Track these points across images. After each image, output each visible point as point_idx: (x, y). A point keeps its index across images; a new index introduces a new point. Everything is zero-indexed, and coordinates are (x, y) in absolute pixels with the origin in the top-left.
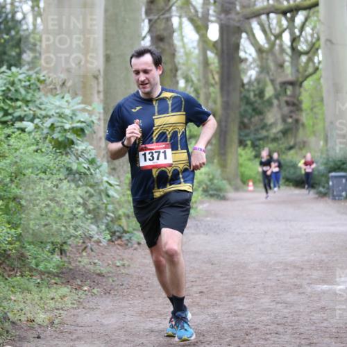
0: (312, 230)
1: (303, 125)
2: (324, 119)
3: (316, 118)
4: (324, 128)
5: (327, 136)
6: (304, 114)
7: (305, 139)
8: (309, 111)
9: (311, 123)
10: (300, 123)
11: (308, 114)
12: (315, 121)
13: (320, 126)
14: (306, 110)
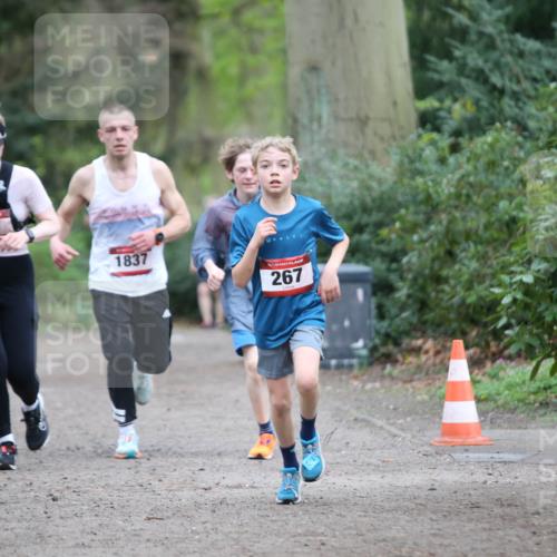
0: (239, 486)
1: (202, 74)
2: (284, 52)
3: (254, 50)
4: (284, 87)
5: (295, 120)
6: (206, 32)
7: (209, 132)
8: (226, 19)
9: (234, 70)
10: (192, 65)
11: (219, 34)
12: (251, 60)
13: (270, 79)
14: (215, 16)
